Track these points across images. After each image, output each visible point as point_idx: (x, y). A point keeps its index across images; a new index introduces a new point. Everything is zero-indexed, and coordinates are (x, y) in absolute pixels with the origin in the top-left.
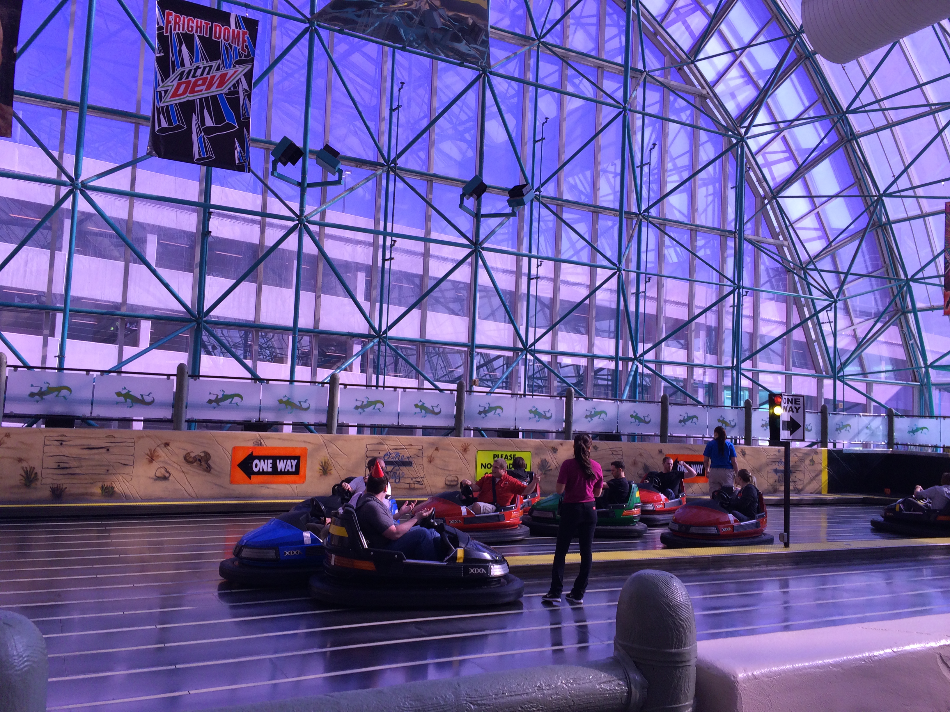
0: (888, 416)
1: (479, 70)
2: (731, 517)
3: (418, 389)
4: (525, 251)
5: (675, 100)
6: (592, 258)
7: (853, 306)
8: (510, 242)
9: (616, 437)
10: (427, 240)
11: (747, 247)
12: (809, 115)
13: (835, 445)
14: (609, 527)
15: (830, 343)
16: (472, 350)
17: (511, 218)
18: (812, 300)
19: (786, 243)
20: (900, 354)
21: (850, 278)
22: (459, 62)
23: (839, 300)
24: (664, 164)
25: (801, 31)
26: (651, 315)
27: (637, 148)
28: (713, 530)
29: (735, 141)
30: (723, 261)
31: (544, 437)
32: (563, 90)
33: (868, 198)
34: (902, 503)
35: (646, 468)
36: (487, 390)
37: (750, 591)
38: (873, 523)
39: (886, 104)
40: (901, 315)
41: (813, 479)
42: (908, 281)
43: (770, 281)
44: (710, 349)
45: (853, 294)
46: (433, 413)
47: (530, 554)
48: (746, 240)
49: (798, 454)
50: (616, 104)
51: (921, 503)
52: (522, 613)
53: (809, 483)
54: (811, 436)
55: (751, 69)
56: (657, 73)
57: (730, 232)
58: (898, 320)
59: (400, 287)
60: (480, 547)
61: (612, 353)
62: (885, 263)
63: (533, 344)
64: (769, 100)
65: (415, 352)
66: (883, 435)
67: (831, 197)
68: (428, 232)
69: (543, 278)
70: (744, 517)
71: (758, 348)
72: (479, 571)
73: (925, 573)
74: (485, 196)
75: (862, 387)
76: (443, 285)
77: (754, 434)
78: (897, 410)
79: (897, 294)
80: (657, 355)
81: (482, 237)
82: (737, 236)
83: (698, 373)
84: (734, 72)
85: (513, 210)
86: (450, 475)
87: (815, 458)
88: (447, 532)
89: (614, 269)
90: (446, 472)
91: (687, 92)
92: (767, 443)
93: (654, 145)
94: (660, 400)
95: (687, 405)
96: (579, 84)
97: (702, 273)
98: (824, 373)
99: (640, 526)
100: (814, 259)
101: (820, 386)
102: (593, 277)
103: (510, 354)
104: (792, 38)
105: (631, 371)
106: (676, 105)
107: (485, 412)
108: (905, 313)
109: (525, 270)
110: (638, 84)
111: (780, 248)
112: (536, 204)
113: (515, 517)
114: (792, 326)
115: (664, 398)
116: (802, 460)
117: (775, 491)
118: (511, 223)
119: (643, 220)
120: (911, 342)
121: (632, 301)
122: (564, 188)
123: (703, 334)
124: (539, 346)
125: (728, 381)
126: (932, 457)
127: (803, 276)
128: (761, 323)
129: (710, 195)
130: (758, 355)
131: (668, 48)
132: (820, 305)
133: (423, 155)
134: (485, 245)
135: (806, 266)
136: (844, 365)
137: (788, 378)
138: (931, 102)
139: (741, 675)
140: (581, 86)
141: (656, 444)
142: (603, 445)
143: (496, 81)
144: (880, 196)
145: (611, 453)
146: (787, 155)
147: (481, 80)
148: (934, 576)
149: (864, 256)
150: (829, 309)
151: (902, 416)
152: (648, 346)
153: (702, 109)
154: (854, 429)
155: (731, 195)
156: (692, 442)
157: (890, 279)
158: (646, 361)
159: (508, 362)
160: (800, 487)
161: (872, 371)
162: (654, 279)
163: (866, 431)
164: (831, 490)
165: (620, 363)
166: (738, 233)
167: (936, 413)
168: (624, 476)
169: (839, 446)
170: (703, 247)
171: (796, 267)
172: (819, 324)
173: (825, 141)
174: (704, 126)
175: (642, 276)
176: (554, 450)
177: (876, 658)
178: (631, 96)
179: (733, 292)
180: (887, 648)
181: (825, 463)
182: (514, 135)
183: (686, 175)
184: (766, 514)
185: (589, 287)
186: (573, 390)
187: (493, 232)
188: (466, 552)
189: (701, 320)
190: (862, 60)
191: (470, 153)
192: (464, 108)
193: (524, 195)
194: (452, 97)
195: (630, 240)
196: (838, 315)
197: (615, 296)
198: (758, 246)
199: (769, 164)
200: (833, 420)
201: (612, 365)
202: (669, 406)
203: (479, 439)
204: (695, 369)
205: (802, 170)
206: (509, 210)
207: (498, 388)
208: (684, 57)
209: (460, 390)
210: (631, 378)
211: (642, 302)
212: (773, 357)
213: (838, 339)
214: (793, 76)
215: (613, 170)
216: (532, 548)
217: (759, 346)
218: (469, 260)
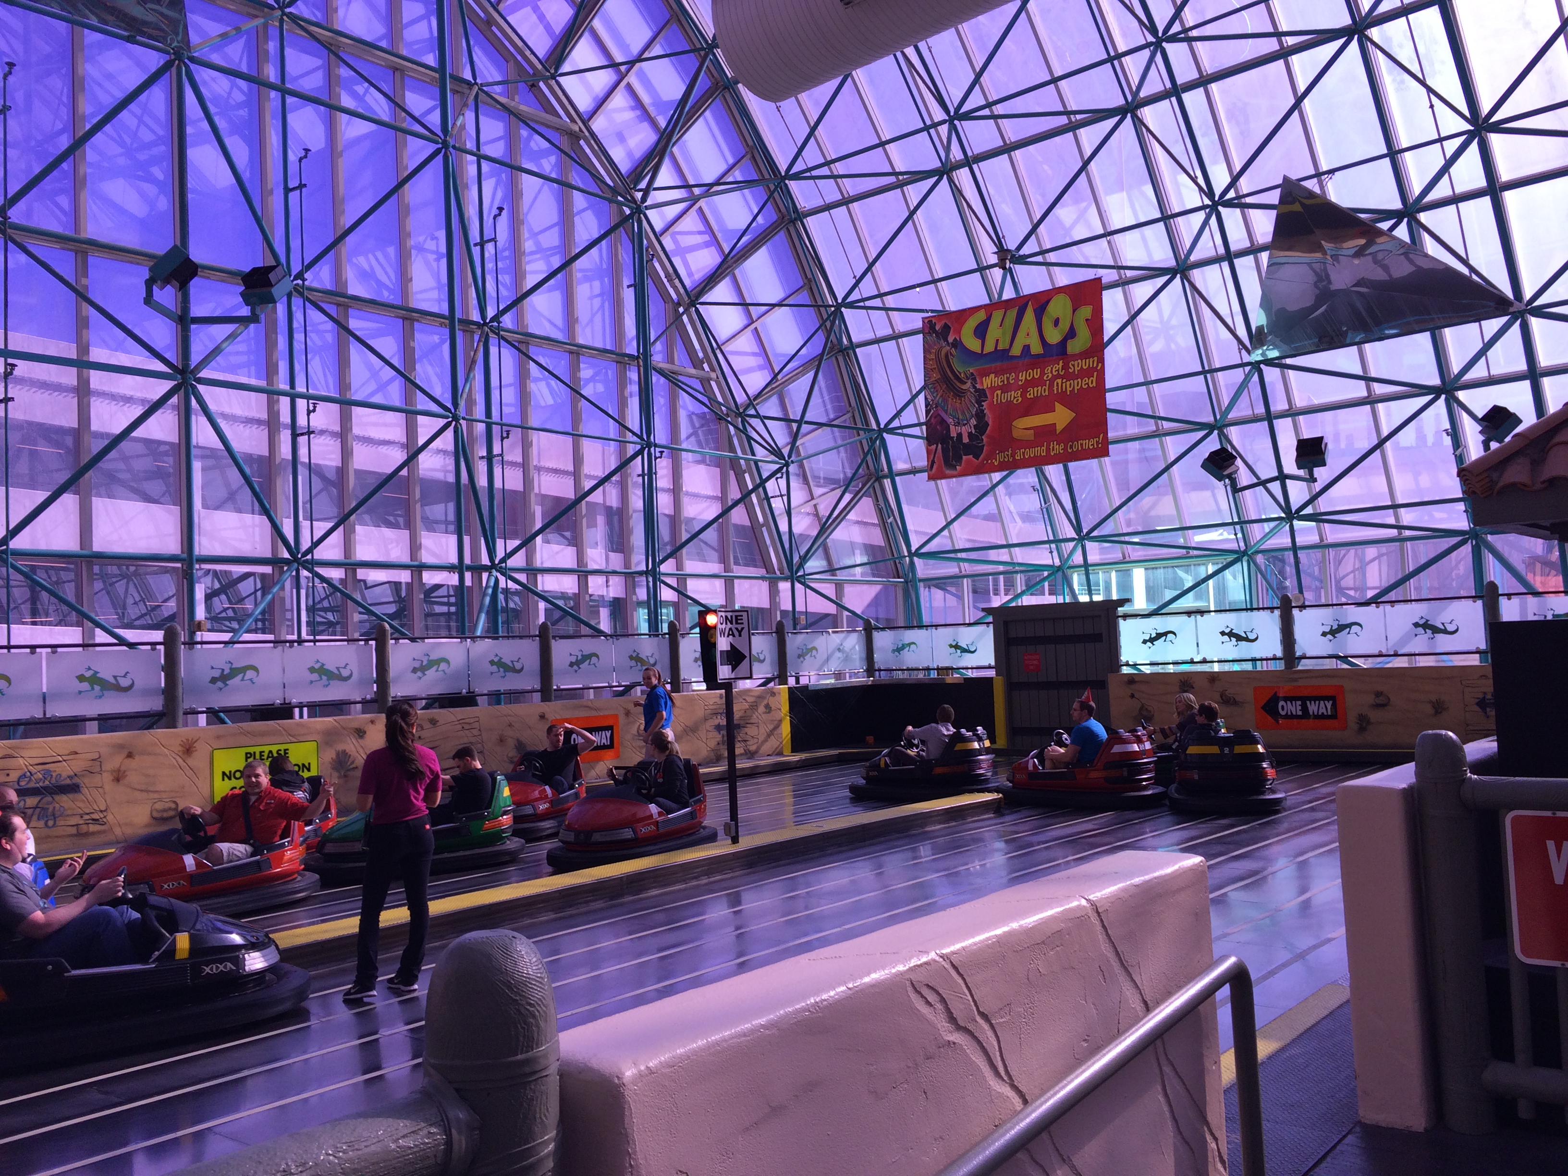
0: (865, 629)
1: (168, 53)
2: (653, 808)
3: (83, 646)
4: (284, 386)
5: (529, 138)
6: (408, 398)
7: (811, 469)
8: (253, 368)
9: (468, 700)
10: (83, 364)
11: (658, 380)
12: (734, 177)
13: (797, 681)
14: (461, 853)
15: (783, 527)
16: (191, 566)
17: (252, 326)
18: (756, 462)
19: (713, 375)
20: (877, 538)
21: (805, 428)
22: (126, 34)
23: (793, 462)
24: (519, 242)
25: (714, 45)
26: (515, 492)
27: (471, 212)
28: (628, 834)
29: (628, 211)
30: (622, 404)
31: (341, 712)
32: (333, 102)
33: (822, 309)
34: (888, 755)
35: (520, 745)
36: (226, 637)
37: (688, 919)
38: (853, 789)
39: (840, 168)
40: (875, 481)
41: (770, 734)
42: (881, 431)
43: (695, 433)
44: (612, 542)
45: (810, 452)
46: (118, 688)
47: (323, 921)
48: (655, 369)
49: (747, 698)
50: (430, 136)
51: (912, 752)
52: (308, 1027)
53: (766, 741)
54: (763, 670)
55: (646, 99)
56: (498, 89)
57: (630, 356)
58: (871, 489)
59: (33, 454)
60: (219, 925)
61: (453, 559)
62: (850, 405)
63: (310, 551)
64: (675, 150)
65: (72, 576)
66: (861, 659)
67: (773, 306)
68: (83, 349)
69: (322, 432)
70: (674, 805)
71: (683, 540)
72: (221, 967)
73: (922, 854)
74: (195, 285)
75: (829, 590)
76: (124, 445)
77: (684, 674)
78: (877, 620)
79: (869, 451)
80: (529, 557)
81: (195, 359)
82: (641, 363)
83: (596, 585)
84: (619, 100)
85: (253, 311)
86: (160, 800)
87: (772, 701)
88: (154, 907)
89: (447, 417)
90: (152, 795)
91: (548, 126)
92: (704, 686)
93: (500, 209)
94: (537, 633)
95: (580, 636)
96: (365, 95)
97: (592, 423)
98: (778, 573)
99: (513, 844)
100: (755, 399)
101: (774, 592)
102: (411, 430)
103: (267, 569)
104: (702, 53)
105: (487, 587)
106: (532, 144)
107: (224, 678)
108: (879, 479)
109: (285, 417)
110: (465, 105)
111: (705, 381)
112: (297, 302)
113: (291, 860)
114: (730, 503)
115: (544, 628)
116: (754, 707)
117: (717, 760)
118: (252, 334)
119: (491, 335)
120: (889, 521)
121: (481, 468)
122: (349, 274)
123: (601, 520)
124: (321, 553)
125: (642, 594)
126: (926, 684)
127: (741, 427)
128: (685, 501)
129: (597, 296)
130: (684, 551)
131: (512, 49)
132: (767, 469)
133: (64, 201)
134: (204, 374)
135: (745, 410)
136: (804, 559)
137: (729, 583)
138: (897, 170)
139: (629, 1073)
140: (368, 98)
141: (535, 705)
142: (447, 715)
143: (203, 75)
144: (838, 306)
145: (460, 727)
146: (706, 238)
147: (174, 70)
148: (933, 855)
149: (822, 394)
150: (779, 475)
151: (883, 629)
152: (513, 544)
153: (573, 155)
154: (822, 655)
155: (629, 296)
156: (592, 696)
157: (858, 429)
158: (510, 569)
159: (267, 583)
160: (753, 748)
161: (842, 565)
162: (516, 434)
163: (838, 654)
164: (795, 749)
165: (468, 576)
166: (643, 358)
167: (926, 620)
168: (479, 767)
169: (804, 681)
170: (592, 379)
171: (730, 412)
172: (768, 499)
173: (760, 219)
174: (581, 185)
175: (496, 429)
176: (360, 733)
177: (825, 1003)
178: (454, 124)
179: (640, 452)
180: (840, 985)
181: (785, 708)
182: (246, 176)
183: (556, 262)
184: (704, 797)
185: (406, 446)
186: (387, 626)
187: (216, 351)
188: (192, 939)
189: (596, 497)
190: (803, 97)
191: (164, 204)
192: (146, 119)
193: (272, 286)
194: (120, 95)
195: (470, 369)
196: (792, 484)
197: (450, 462)
198: (671, 378)
199: (683, 252)
200: (794, 642)
201: (453, 579)
202: (553, 641)
203: (217, 728)
204: (591, 579)
205: (729, 263)
206: (245, 311)
207: (248, 631)
208: (540, 67)
209: (170, 642)
210: (487, 600)
211: (497, 471)
212: (707, 551)
213: (794, 521)
214: (708, 114)
215: (435, 249)
216: (326, 910)
217: (685, 537)
218: (174, 400)
